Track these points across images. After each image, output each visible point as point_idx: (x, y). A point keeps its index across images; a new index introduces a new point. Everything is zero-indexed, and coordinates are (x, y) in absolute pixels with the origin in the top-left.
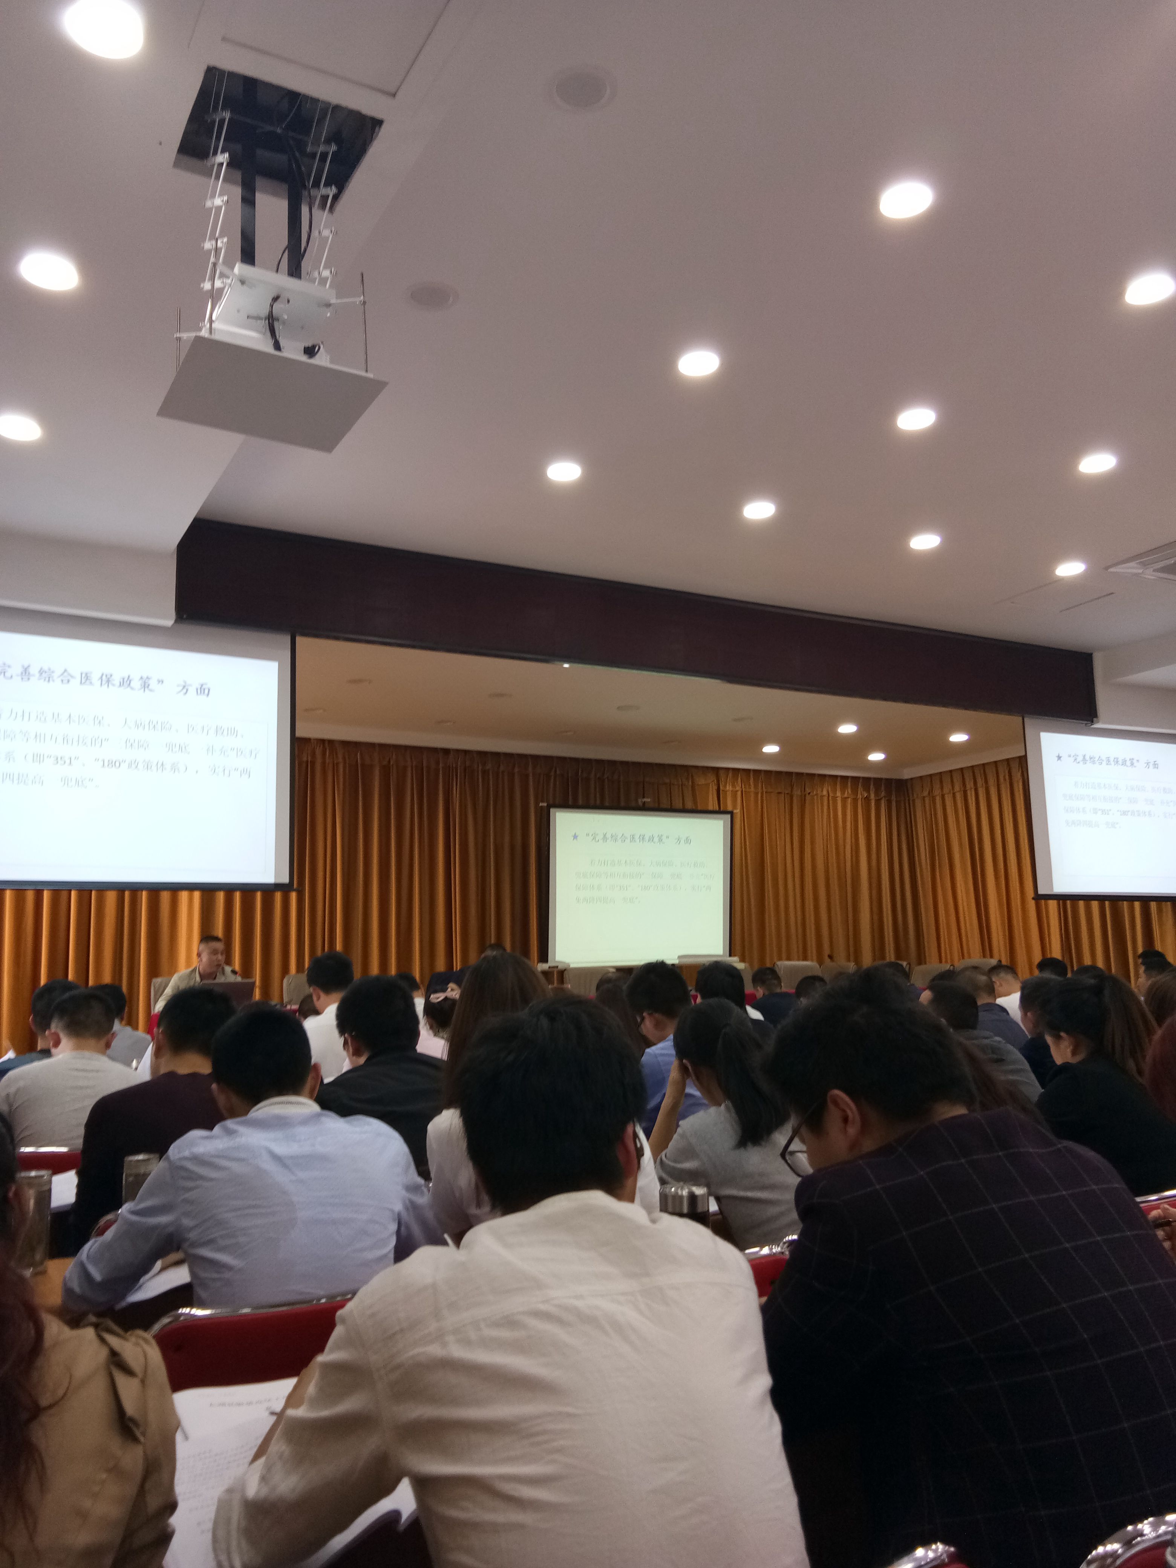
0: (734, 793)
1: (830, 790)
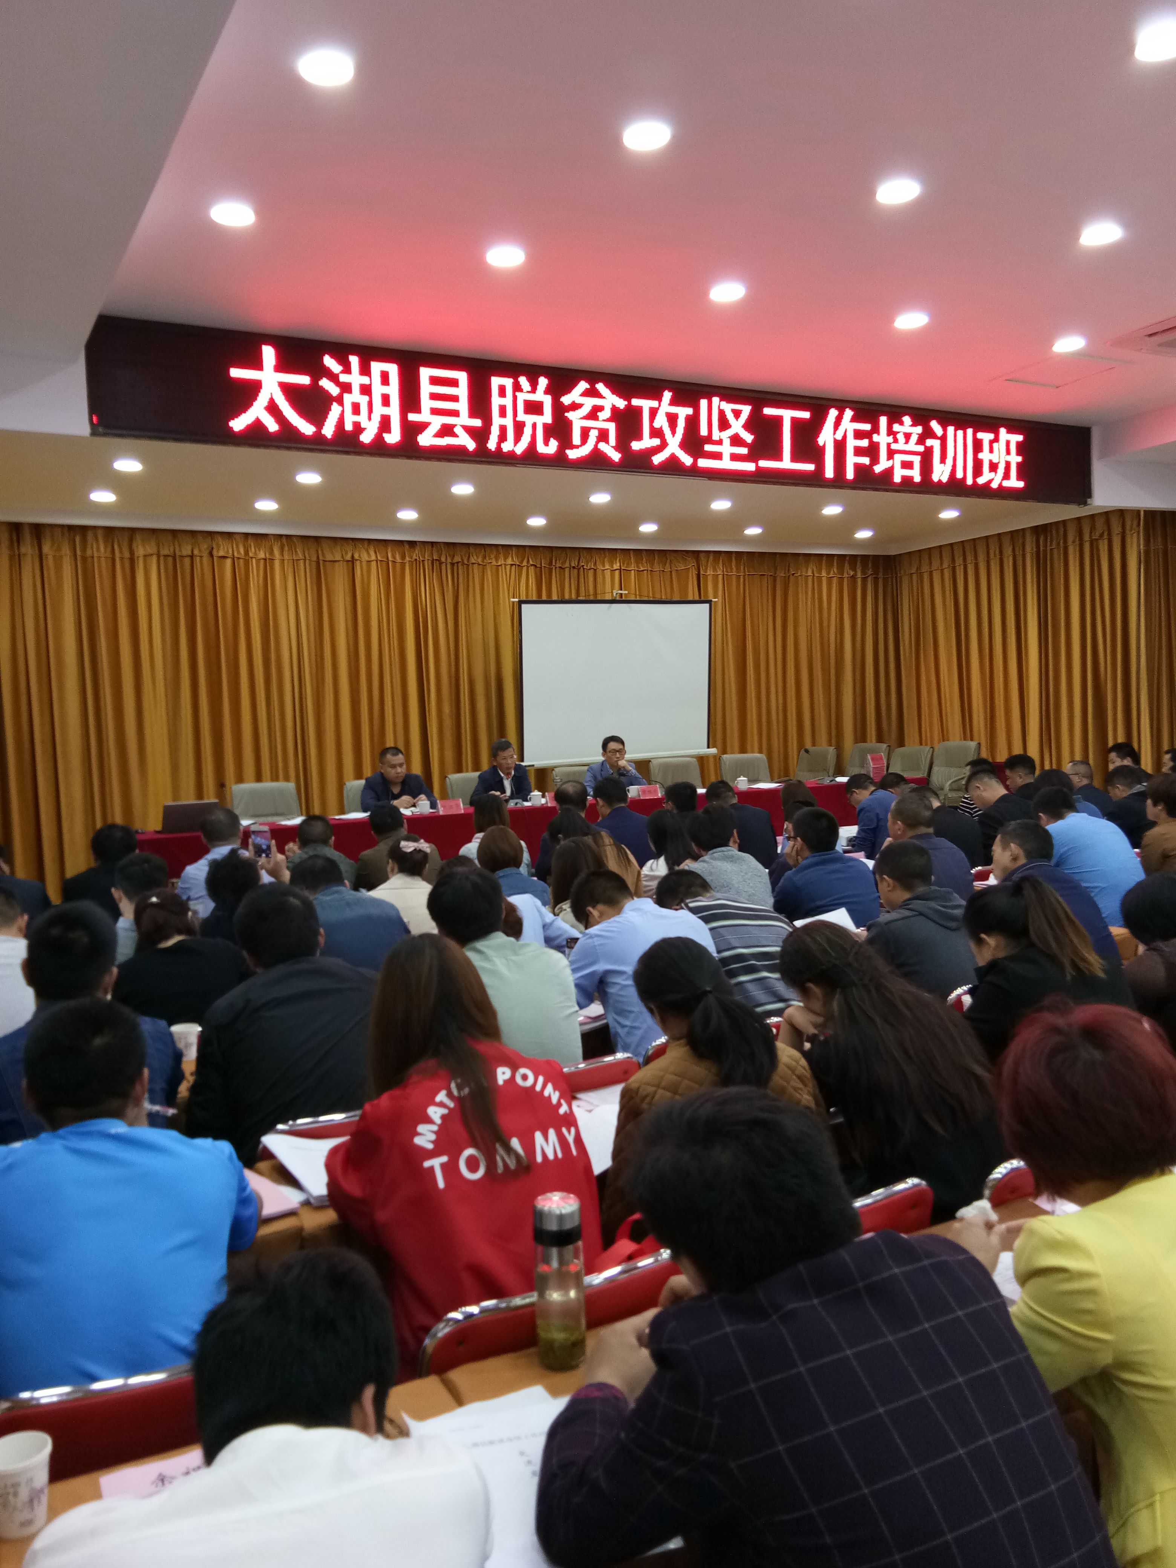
0: (716, 577)
1: (815, 569)
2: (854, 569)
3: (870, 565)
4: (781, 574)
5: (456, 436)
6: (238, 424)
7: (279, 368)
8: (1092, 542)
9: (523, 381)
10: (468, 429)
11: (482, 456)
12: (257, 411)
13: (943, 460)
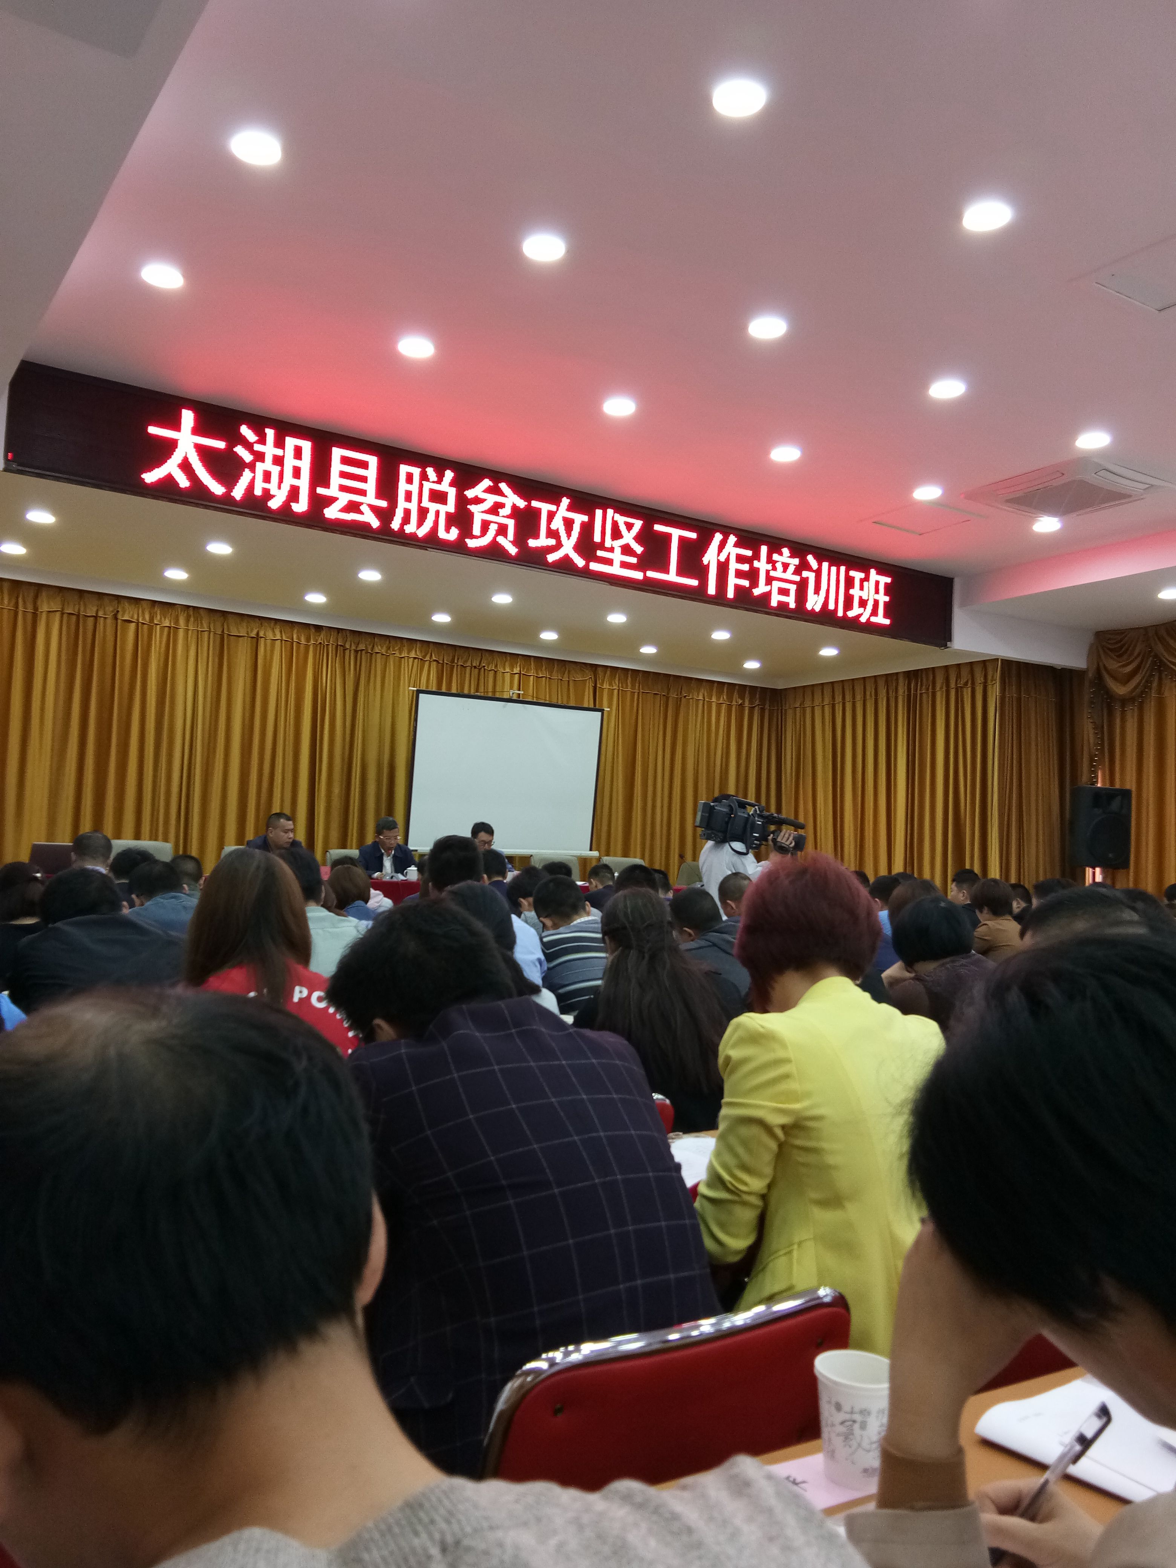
0: (611, 692)
1: (706, 694)
2: (743, 698)
3: (758, 696)
4: (673, 695)
5: (362, 513)
6: (150, 477)
7: (196, 431)
8: (957, 689)
9: (431, 472)
10: (374, 509)
11: (385, 534)
12: (171, 467)
13: (817, 591)
